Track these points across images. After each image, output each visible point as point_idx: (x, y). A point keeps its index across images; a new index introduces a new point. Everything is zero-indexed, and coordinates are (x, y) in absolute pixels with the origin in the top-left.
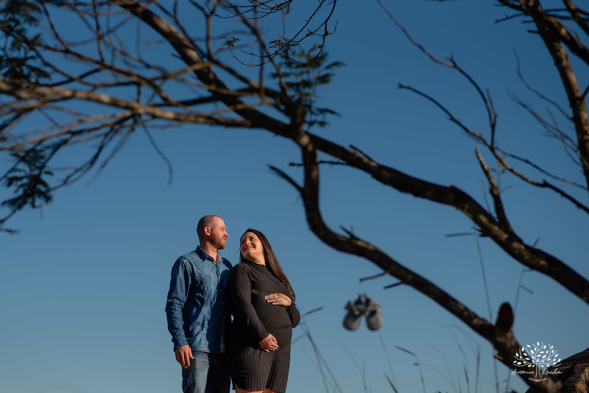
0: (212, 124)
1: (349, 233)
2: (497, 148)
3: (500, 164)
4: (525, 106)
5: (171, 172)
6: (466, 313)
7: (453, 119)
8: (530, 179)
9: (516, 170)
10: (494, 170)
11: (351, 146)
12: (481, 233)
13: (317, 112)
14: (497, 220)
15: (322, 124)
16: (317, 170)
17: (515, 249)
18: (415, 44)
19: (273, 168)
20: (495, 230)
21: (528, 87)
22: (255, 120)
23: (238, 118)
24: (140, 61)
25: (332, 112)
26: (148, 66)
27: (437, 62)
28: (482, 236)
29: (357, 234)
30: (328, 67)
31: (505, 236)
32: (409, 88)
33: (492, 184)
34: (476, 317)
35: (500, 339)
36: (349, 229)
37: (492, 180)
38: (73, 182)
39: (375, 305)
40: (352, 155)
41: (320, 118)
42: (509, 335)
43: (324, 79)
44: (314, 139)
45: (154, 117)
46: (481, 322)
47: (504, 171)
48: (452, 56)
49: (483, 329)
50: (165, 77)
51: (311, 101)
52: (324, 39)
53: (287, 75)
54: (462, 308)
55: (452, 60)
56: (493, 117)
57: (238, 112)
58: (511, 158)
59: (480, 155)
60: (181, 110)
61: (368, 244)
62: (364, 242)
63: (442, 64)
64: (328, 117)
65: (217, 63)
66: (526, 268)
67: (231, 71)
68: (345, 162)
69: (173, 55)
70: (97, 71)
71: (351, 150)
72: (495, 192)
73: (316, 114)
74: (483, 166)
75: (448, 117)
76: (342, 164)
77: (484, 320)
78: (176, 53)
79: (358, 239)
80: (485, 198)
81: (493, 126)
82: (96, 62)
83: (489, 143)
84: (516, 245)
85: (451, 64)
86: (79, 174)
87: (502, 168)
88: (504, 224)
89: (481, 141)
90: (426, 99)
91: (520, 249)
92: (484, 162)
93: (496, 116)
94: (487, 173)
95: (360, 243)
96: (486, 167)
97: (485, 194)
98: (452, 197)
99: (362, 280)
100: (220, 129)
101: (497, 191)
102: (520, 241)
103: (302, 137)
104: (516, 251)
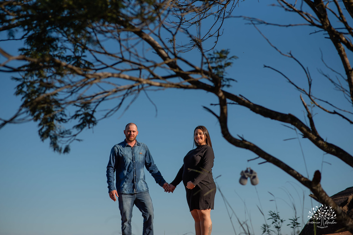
0: (178, 88)
1: (241, 138)
2: (312, 96)
3: (313, 103)
4: (326, 76)
5: (157, 110)
6: (298, 175)
7: (290, 82)
8: (328, 111)
9: (321, 106)
10: (309, 106)
11: (240, 95)
12: (303, 136)
13: (226, 80)
14: (311, 130)
15: (228, 86)
16: (227, 108)
17: (320, 144)
18: (273, 46)
19: (205, 107)
20: (311, 135)
21: (327, 66)
22: (198, 85)
23: (190, 85)
24: (144, 58)
25: (233, 80)
26: (148, 61)
27: (283, 55)
28: (303, 137)
29: (245, 138)
30: (230, 59)
31: (315, 138)
32: (269, 67)
33: (308, 112)
34: (302, 177)
35: (314, 188)
36: (241, 136)
37: (308, 110)
38: (110, 116)
39: (255, 173)
40: (240, 99)
41: (227, 83)
42: (319, 185)
43: (228, 64)
44: (225, 93)
45: (151, 85)
46: (305, 180)
47: (314, 106)
48: (290, 52)
49: (306, 183)
50: (155, 65)
51: (223, 75)
52: (217, 38)
53: (211, 63)
54: (296, 173)
55: (290, 54)
56: (310, 81)
57: (190, 82)
58: (319, 101)
59: (302, 98)
60: (163, 81)
61: (251, 143)
62: (249, 142)
63: (286, 56)
64: (231, 83)
65: (179, 58)
66: (325, 153)
67: (186, 62)
68: (237, 103)
69: (153, 52)
70: (120, 62)
71: (240, 97)
72: (310, 117)
73: (225, 81)
74: (304, 104)
75: (288, 81)
76: (236, 104)
77: (306, 178)
78: (155, 51)
79: (246, 141)
80: (305, 119)
81: (310, 85)
82: (120, 58)
83: (308, 93)
84: (320, 142)
85: (290, 56)
86: (112, 112)
87: (313, 104)
88: (314, 131)
89: (304, 92)
90: (277, 72)
91: (323, 144)
92: (304, 102)
93: (311, 80)
94: (306, 107)
95: (247, 143)
96: (305, 104)
97: (305, 117)
98: (289, 119)
99: (248, 161)
100: (182, 90)
101: (311, 116)
102: (322, 140)
103: (220, 93)
104: (321, 145)
